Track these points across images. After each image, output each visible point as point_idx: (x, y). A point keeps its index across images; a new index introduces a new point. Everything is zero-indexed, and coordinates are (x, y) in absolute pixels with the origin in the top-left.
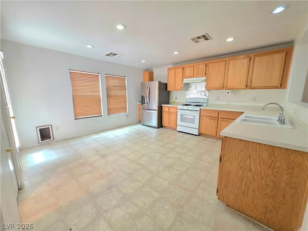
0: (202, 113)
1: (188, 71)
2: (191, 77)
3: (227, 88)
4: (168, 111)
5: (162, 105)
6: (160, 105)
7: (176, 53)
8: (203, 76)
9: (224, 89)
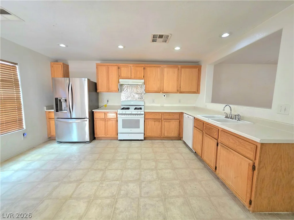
0: (146, 116)
1: (124, 71)
2: (128, 78)
3: (163, 92)
4: (104, 117)
5: (93, 111)
6: (91, 111)
7: (121, 47)
8: (142, 78)
9: (161, 92)
